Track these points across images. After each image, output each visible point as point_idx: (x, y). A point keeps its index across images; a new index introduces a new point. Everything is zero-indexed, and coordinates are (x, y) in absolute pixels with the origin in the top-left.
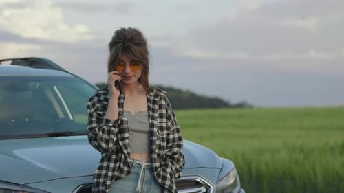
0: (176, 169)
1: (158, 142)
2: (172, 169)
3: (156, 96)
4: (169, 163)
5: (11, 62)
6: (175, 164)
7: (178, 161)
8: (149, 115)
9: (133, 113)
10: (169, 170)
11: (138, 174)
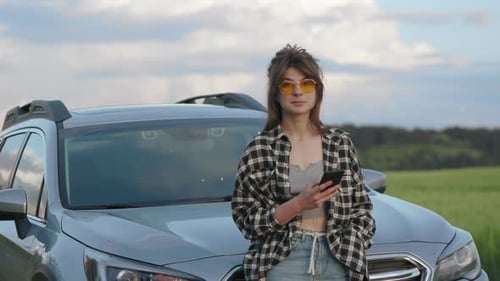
0: (363, 235)
1: (337, 204)
2: (357, 236)
3: (335, 139)
4: (353, 230)
5: (203, 100)
6: (362, 228)
7: (366, 224)
8: (325, 166)
9: (302, 168)
10: (353, 239)
11: (309, 250)
